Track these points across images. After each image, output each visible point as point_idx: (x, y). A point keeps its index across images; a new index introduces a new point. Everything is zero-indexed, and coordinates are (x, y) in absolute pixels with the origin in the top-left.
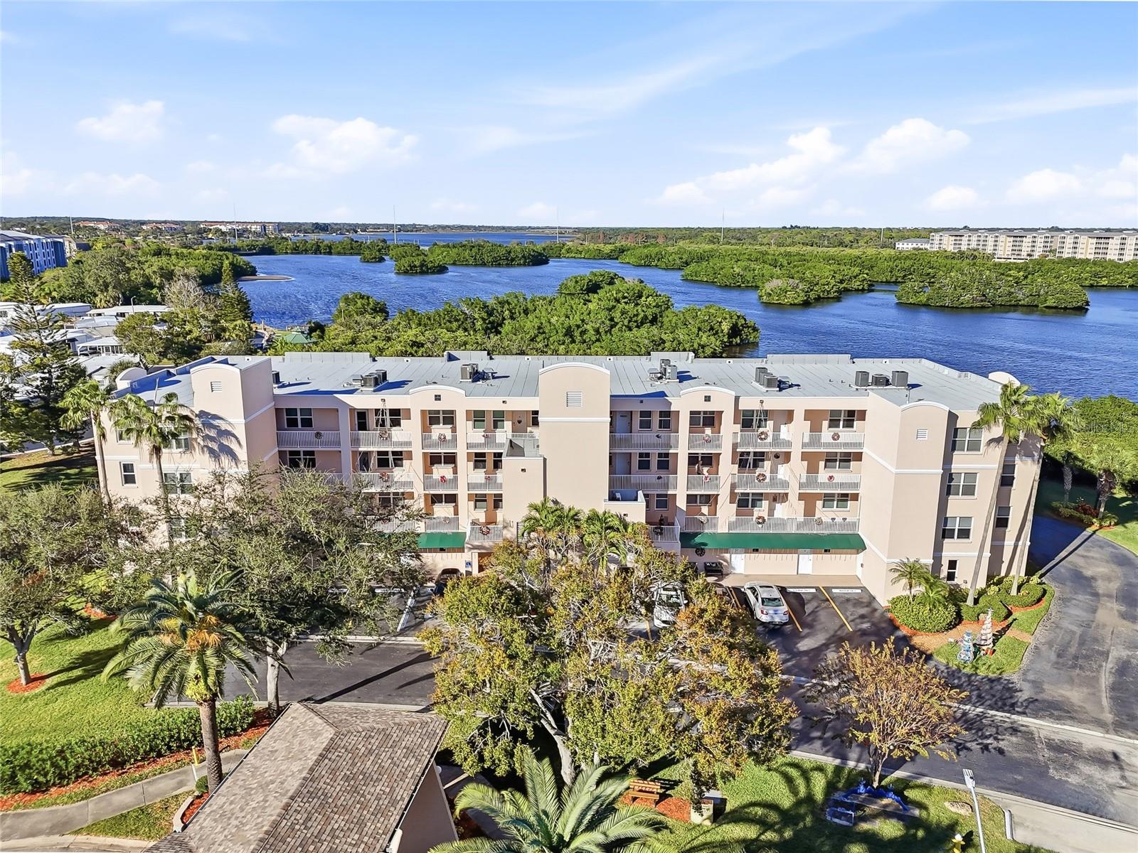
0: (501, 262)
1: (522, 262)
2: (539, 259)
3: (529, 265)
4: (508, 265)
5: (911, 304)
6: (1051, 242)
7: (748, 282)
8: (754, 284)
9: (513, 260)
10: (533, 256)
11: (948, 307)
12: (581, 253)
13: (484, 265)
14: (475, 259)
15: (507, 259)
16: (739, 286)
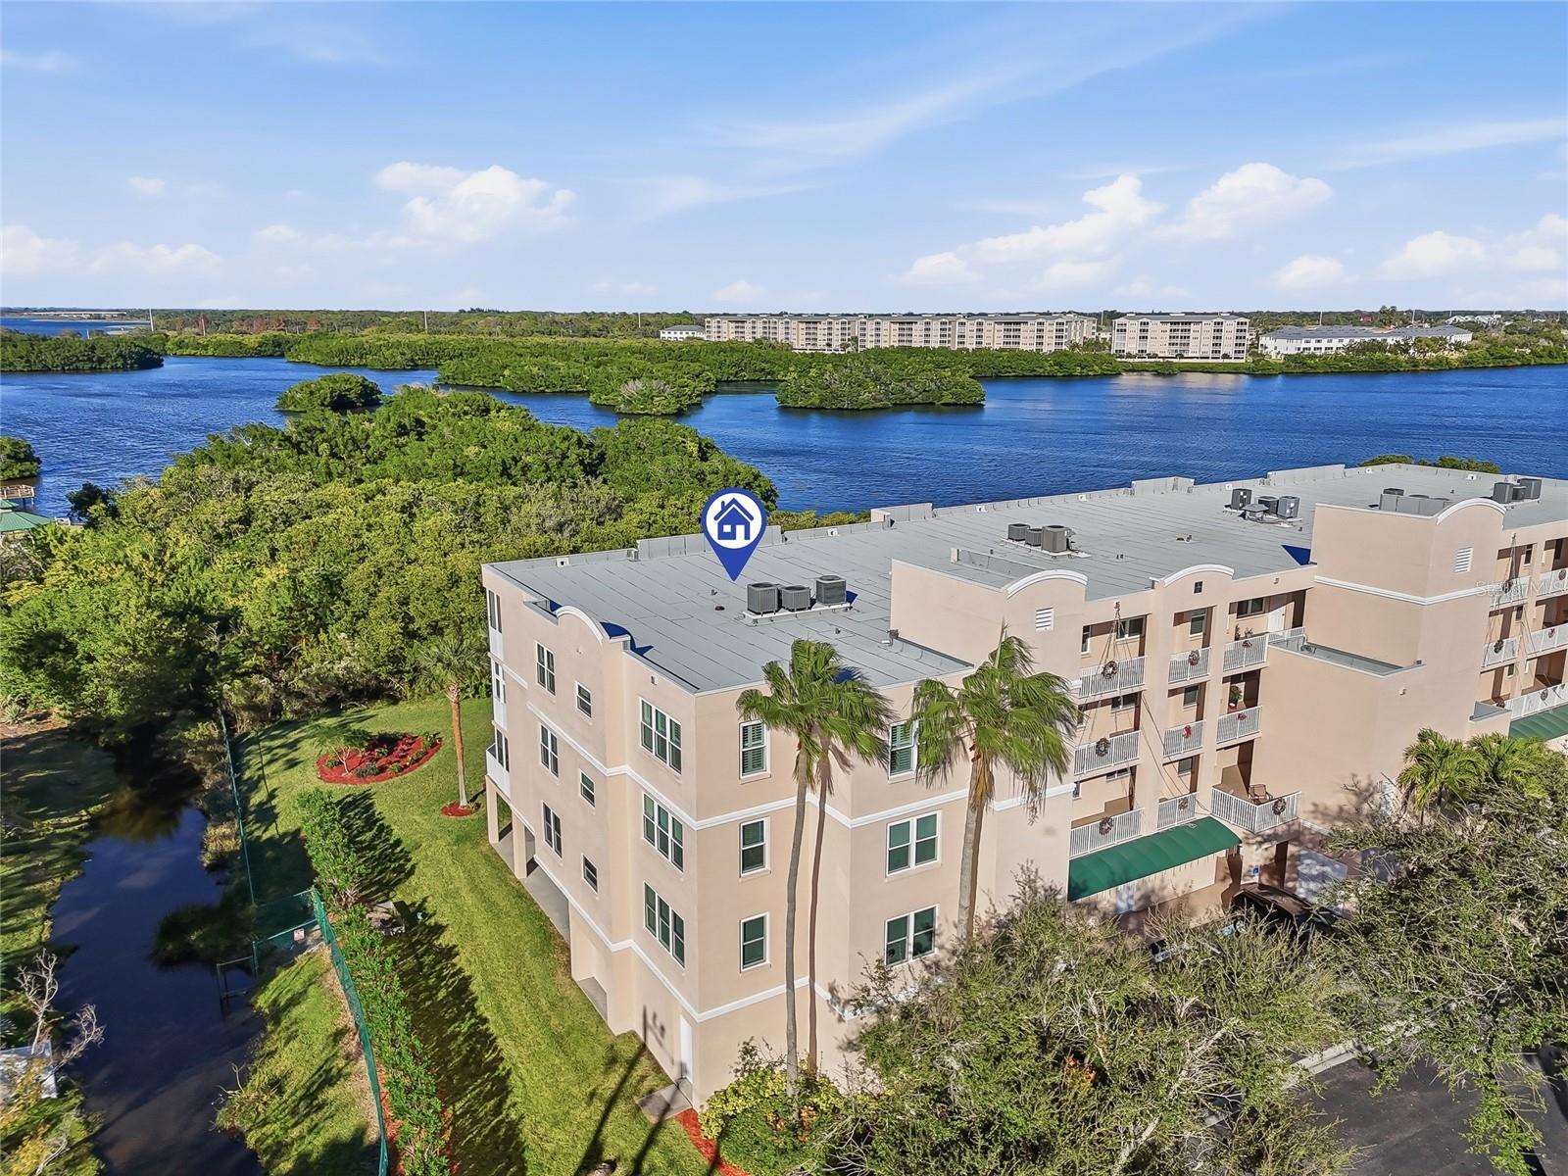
0: (80, 365)
1: (119, 364)
2: (148, 360)
3: (132, 368)
4: (93, 370)
5: (801, 407)
6: (849, 328)
7: (555, 386)
8: (563, 389)
9: (101, 361)
10: (137, 353)
11: (847, 409)
12: (205, 347)
13: (46, 370)
14: (28, 361)
15: (90, 360)
16: (543, 392)
